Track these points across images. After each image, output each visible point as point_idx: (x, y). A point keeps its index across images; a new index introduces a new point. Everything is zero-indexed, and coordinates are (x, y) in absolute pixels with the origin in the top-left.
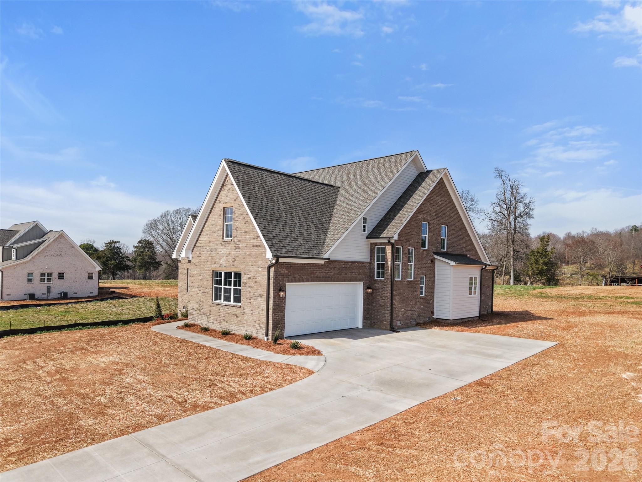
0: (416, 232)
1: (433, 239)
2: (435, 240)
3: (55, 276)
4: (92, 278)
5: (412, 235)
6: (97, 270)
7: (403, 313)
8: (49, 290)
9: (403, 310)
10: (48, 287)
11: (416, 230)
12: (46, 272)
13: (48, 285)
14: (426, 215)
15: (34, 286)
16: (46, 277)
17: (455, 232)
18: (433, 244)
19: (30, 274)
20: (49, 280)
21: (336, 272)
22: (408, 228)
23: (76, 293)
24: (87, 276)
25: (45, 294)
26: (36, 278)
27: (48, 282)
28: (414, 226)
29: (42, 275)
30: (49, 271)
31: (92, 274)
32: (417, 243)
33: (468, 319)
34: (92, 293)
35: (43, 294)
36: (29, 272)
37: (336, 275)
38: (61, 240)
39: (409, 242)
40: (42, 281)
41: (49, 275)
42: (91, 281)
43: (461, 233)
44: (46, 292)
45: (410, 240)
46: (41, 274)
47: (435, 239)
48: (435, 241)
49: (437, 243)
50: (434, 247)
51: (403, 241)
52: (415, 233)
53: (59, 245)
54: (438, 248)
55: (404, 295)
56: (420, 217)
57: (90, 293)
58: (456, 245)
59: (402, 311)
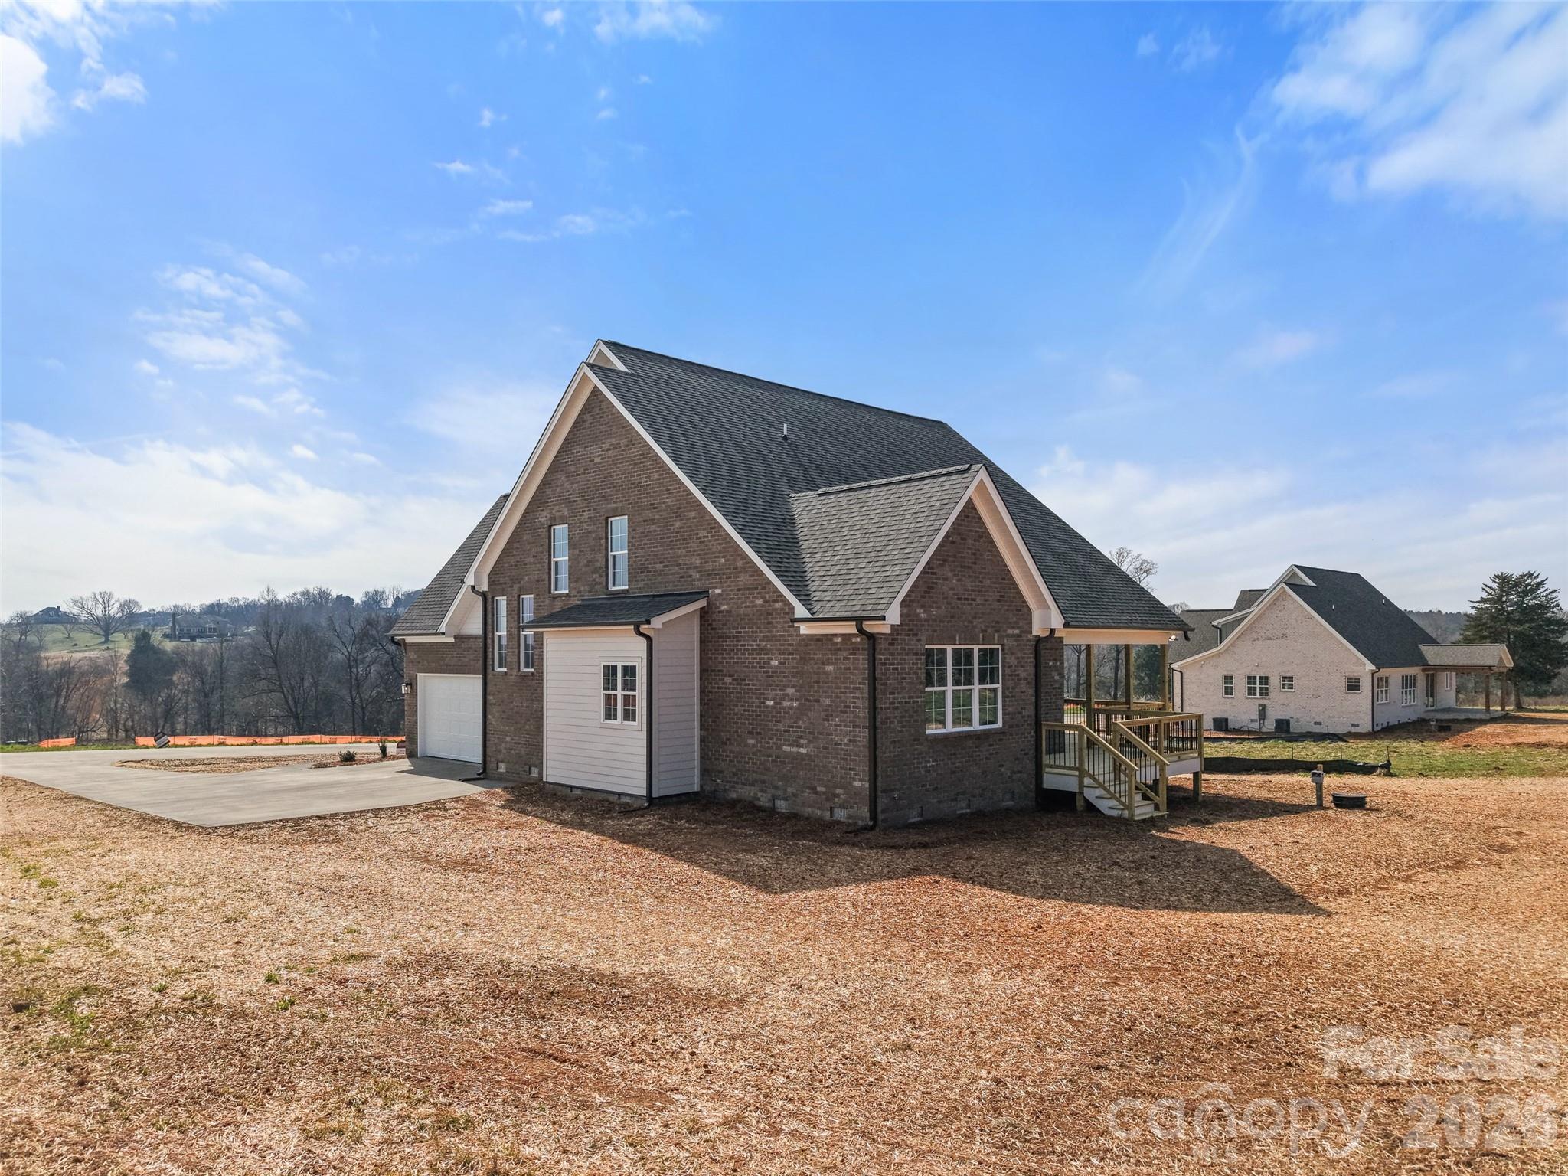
0: (534, 556)
1: (579, 562)
2: (587, 566)
3: (1274, 682)
4: (1357, 688)
5: (525, 564)
6: (1367, 670)
7: (508, 746)
8: (1263, 711)
9: (508, 739)
10: (1260, 705)
11: (533, 552)
12: (1259, 673)
13: (1261, 702)
14: (557, 508)
15: (1234, 704)
16: (1258, 684)
17: (653, 527)
18: (578, 578)
19: (1228, 679)
20: (1264, 692)
21: (472, 657)
22: (515, 553)
23: (1320, 724)
24: (1343, 685)
25: (1256, 721)
26: (1240, 686)
27: (1261, 694)
28: (529, 543)
29: (1251, 679)
30: (1262, 672)
31: (1357, 680)
32: (538, 581)
33: (604, 796)
34: (1357, 725)
35: (1252, 721)
36: (1225, 673)
37: (472, 663)
38: (1283, 603)
39: (519, 583)
40: (1251, 691)
41: (1264, 680)
42: (1353, 697)
43: (678, 524)
44: (1256, 717)
45: (522, 579)
46: (1249, 678)
47: (585, 562)
48: (587, 569)
49: (593, 573)
50: (584, 586)
51: (505, 583)
52: (532, 560)
53: (1281, 614)
54: (596, 584)
55: (512, 705)
56: (544, 517)
57: (1353, 725)
58: (659, 566)
59: (507, 742)
